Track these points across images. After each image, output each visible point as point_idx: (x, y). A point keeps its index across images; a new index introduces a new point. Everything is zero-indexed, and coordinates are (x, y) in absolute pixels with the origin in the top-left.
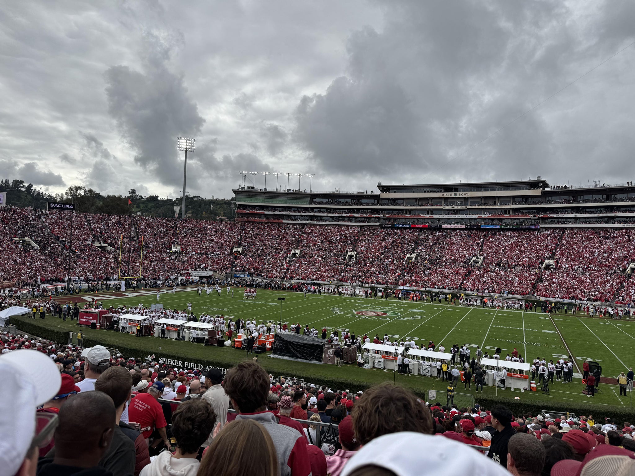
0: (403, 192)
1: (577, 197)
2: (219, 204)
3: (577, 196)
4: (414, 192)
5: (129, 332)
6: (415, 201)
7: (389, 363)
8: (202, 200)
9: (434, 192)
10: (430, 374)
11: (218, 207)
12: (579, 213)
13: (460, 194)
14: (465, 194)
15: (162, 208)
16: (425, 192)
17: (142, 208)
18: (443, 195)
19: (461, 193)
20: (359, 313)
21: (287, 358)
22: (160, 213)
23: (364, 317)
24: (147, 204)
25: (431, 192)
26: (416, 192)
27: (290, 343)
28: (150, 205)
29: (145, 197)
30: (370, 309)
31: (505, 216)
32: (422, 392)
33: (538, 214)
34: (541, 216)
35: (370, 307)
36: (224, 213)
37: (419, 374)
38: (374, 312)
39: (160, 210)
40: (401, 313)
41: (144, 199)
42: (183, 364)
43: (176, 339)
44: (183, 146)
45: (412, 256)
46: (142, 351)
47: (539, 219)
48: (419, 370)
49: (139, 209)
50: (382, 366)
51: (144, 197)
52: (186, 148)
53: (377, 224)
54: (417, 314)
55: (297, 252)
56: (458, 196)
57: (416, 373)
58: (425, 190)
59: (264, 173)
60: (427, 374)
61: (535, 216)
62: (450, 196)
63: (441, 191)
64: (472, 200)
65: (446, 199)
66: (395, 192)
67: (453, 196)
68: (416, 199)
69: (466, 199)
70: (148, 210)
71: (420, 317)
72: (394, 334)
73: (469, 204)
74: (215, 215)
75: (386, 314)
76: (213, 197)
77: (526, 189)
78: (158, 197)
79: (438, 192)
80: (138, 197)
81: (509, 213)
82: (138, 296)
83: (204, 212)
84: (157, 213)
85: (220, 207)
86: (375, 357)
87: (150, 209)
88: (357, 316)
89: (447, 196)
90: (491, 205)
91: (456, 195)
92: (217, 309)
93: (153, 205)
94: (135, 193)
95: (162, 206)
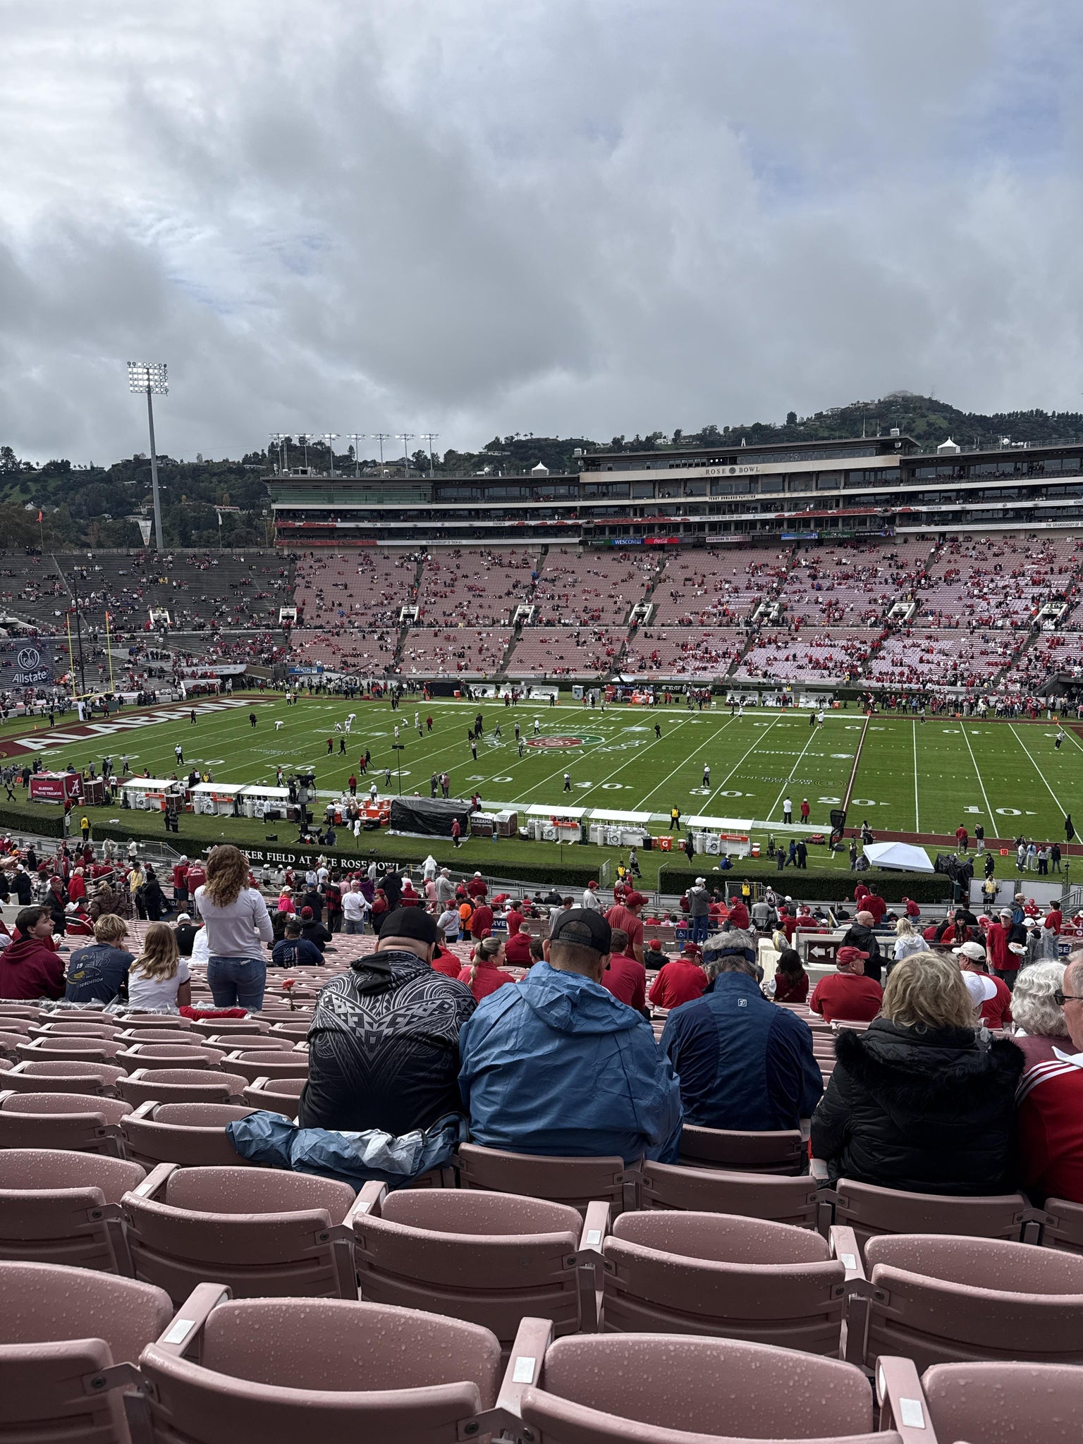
0: (628, 469)
1: (969, 469)
2: (215, 474)
3: (969, 466)
4: (648, 468)
5: (149, 809)
6: (651, 486)
7: (564, 831)
8: (173, 466)
9: (690, 465)
10: (619, 843)
11: (215, 480)
12: (970, 503)
13: (741, 470)
14: (752, 470)
15: (82, 490)
16: (671, 467)
17: (34, 493)
18: (707, 472)
19: (743, 467)
20: (533, 744)
21: (413, 835)
22: (80, 504)
23: (540, 752)
24: (46, 481)
25: (684, 465)
26: (654, 468)
27: (418, 814)
28: (53, 484)
29: (38, 464)
30: (555, 732)
31: (830, 512)
32: (595, 869)
33: (893, 506)
34: (899, 509)
35: (554, 727)
36: (231, 496)
37: (605, 845)
38: (561, 738)
39: (78, 496)
40: (607, 737)
41: (35, 469)
42: (265, 856)
43: (232, 815)
44: (141, 383)
45: (645, 609)
46: (196, 842)
47: (894, 515)
48: (605, 839)
49: (28, 497)
50: (554, 837)
51: (35, 466)
52: (149, 387)
53: (576, 540)
54: (634, 736)
55: (412, 612)
56: (737, 473)
57: (600, 842)
58: (671, 462)
59: (327, 436)
60: (615, 843)
61: (886, 511)
62: (721, 475)
63: (703, 465)
64: (765, 480)
65: (715, 480)
66: (610, 469)
67: (728, 474)
68: (654, 482)
69: (754, 479)
70: (49, 498)
71: (637, 743)
72: (583, 781)
73: (760, 490)
74: (209, 501)
75: (578, 742)
76: (199, 457)
77: (871, 455)
78: (68, 463)
79: (697, 465)
80: (22, 466)
81: (837, 506)
82: (119, 730)
83: (184, 497)
84: (73, 504)
85: (220, 482)
86: (544, 825)
87: (55, 494)
88: (528, 751)
89: (716, 475)
90: (802, 490)
91: (733, 470)
92: (280, 753)
93: (60, 483)
94: (13, 457)
95: (82, 485)
